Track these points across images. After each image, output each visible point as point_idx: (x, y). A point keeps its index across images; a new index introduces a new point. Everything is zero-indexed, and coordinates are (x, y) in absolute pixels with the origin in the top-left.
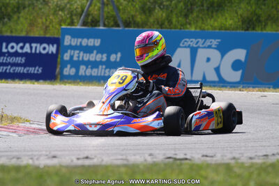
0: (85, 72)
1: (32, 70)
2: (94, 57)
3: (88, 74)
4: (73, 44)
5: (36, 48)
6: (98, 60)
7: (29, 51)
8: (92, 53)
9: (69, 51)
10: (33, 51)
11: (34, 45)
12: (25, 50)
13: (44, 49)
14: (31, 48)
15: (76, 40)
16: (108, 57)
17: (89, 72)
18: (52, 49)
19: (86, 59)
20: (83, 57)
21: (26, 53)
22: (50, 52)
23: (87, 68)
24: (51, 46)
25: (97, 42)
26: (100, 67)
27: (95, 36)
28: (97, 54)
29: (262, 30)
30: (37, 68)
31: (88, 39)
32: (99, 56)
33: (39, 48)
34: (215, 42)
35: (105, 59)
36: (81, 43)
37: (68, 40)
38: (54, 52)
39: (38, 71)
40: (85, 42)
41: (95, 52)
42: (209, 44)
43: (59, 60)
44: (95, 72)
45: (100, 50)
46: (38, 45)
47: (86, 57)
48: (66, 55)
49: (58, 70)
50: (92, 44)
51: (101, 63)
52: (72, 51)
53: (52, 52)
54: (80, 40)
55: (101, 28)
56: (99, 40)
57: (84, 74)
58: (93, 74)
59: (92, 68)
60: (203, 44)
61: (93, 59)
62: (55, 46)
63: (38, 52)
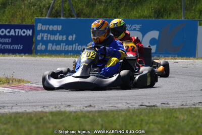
0: (52, 48)
1: (16, 47)
2: (57, 37)
3: (54, 49)
4: (43, 29)
5: (18, 32)
6: (60, 39)
7: (14, 34)
8: (56, 35)
9: (41, 34)
10: (17, 34)
11: (17, 30)
12: (11, 34)
13: (24, 32)
14: (15, 32)
15: (45, 26)
16: (67, 38)
17: (54, 48)
18: (29, 33)
19: (52, 39)
20: (50, 38)
21: (12, 35)
22: (28, 35)
23: (53, 45)
24: (28, 30)
25: (60, 28)
26: (62, 44)
27: (57, 24)
28: (59, 35)
29: (167, 18)
30: (19, 45)
31: (53, 26)
32: (61, 37)
33: (21, 32)
34: (138, 27)
35: (65, 39)
36: (48, 28)
37: (39, 27)
38: (31, 35)
39: (20, 47)
40: (51, 28)
41: (58, 34)
42: (134, 28)
43: (34, 40)
44: (58, 48)
45: (61, 33)
46: (20, 30)
47: (52, 38)
48: (38, 36)
49: (33, 46)
50: (56, 29)
51: (62, 41)
52: (43, 34)
53: (29, 35)
54: (48, 26)
55: (62, 18)
56: (61, 27)
57: (51, 49)
58: (57, 49)
59: (56, 45)
60: (130, 28)
61: (57, 39)
62: (31, 30)
63: (20, 35)
